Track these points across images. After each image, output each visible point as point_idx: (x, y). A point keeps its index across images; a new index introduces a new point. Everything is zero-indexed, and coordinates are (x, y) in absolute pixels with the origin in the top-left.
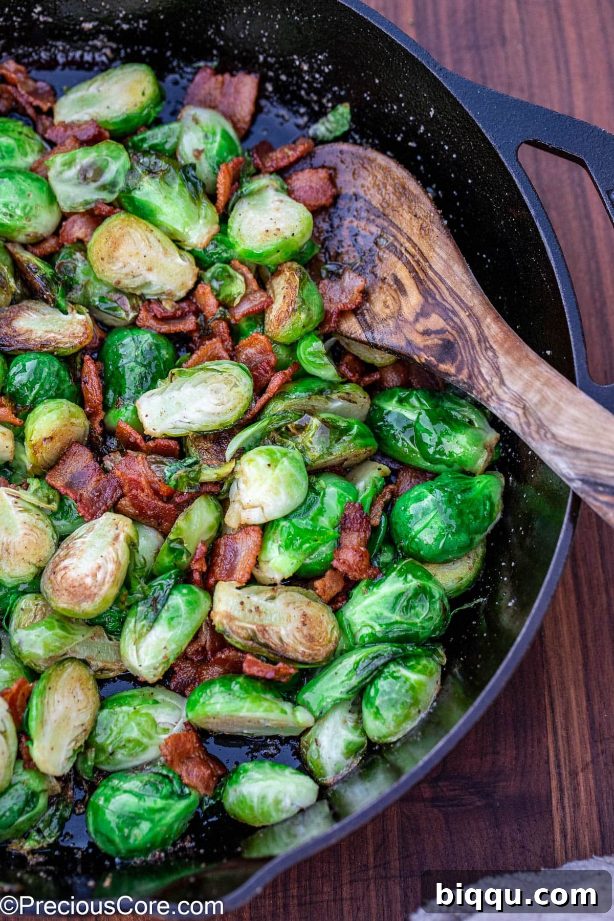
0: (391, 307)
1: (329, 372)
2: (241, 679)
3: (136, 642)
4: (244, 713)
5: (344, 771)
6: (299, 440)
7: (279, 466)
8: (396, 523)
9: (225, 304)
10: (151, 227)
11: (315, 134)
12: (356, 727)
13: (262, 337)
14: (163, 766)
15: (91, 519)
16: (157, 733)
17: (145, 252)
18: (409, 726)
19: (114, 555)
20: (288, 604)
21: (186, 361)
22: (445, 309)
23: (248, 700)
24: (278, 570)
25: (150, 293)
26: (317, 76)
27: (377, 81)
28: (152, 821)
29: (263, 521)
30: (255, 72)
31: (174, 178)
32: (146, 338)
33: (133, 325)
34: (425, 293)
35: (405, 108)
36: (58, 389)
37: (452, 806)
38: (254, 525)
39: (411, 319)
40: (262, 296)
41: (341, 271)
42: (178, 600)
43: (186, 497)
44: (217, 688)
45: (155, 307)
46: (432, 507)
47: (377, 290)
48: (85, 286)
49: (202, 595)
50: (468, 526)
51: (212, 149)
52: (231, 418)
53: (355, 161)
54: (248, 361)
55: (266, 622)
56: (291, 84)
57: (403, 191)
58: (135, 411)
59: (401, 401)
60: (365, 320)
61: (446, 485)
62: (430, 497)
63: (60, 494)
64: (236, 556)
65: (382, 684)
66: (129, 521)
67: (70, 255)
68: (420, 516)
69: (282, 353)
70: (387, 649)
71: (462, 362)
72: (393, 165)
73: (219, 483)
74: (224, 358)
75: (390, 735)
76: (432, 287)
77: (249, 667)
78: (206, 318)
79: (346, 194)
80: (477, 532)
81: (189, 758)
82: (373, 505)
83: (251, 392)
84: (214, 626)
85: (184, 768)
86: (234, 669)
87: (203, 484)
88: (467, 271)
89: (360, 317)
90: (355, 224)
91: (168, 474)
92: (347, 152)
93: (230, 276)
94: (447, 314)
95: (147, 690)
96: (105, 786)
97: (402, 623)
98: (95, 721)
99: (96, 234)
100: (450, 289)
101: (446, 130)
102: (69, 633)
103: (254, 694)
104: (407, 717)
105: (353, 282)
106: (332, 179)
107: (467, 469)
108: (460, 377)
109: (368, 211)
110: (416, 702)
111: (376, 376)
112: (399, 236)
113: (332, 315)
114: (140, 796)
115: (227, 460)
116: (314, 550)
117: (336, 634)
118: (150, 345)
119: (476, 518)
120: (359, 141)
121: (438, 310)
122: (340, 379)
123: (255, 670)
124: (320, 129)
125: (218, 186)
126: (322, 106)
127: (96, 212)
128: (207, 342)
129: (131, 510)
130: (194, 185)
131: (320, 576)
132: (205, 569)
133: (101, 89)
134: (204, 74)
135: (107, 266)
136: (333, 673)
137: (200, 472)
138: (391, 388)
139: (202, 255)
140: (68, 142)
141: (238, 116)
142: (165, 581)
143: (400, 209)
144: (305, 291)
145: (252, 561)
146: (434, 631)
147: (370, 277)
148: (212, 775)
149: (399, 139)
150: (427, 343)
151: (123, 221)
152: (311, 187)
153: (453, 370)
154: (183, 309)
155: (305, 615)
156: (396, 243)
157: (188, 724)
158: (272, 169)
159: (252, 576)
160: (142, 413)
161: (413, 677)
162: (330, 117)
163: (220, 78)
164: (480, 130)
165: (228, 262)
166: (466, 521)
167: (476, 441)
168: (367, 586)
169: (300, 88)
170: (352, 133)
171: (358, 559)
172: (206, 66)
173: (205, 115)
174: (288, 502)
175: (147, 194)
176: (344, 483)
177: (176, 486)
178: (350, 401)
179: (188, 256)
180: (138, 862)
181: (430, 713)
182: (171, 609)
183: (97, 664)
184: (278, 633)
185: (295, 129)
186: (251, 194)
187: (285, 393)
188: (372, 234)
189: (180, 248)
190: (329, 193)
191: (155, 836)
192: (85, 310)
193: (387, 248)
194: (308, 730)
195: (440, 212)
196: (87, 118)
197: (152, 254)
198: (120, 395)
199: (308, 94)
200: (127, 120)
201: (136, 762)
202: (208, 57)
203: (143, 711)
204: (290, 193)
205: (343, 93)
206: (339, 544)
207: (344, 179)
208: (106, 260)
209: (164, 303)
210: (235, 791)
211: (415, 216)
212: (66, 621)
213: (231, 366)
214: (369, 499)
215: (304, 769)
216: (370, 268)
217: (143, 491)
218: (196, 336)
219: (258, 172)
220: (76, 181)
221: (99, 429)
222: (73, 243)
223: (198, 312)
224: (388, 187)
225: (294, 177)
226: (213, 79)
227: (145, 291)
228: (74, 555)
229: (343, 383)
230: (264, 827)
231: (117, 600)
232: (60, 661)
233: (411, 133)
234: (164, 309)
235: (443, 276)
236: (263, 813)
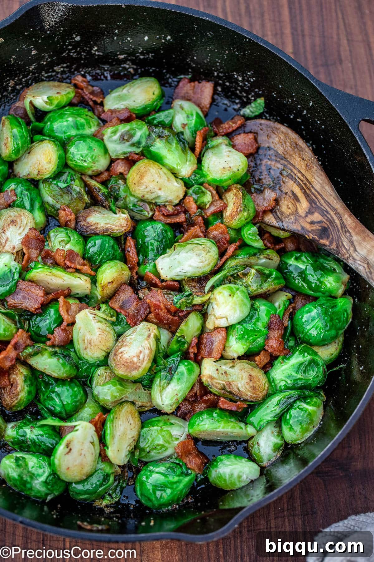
0: (292, 208)
1: (259, 244)
2: (218, 411)
3: (161, 392)
4: (220, 429)
5: (273, 459)
6: (244, 281)
7: (235, 296)
8: (297, 325)
9: (201, 207)
10: (161, 166)
11: (244, 114)
12: (278, 435)
13: (222, 226)
14: (176, 458)
15: (134, 326)
16: (172, 440)
17: (158, 180)
18: (308, 435)
19: (148, 345)
20: (241, 370)
21: (181, 239)
22: (322, 210)
23: (223, 422)
24: (236, 352)
25: (160, 201)
26: (246, 83)
27: (280, 87)
28: (171, 488)
29: (227, 325)
30: (211, 81)
31: (172, 140)
32: (159, 226)
33: (151, 219)
34: (311, 201)
35: (296, 101)
36: (113, 255)
37: (327, 476)
38: (223, 327)
39: (303, 215)
40: (221, 203)
41: (262, 189)
42: (182, 368)
43: (185, 313)
44: (205, 416)
45: (163, 209)
46: (316, 317)
47: (283, 199)
48: (125, 198)
49: (195, 366)
50: (336, 326)
51: (191, 123)
52: (207, 269)
53: (269, 129)
54: (214, 238)
55: (230, 380)
56: (232, 87)
57: (296, 146)
58: (155, 266)
59: (297, 259)
60: (277, 216)
61: (323, 304)
62: (315, 311)
63: (117, 312)
64: (212, 344)
65: (293, 412)
66: (156, 327)
67: (116, 181)
68: (310, 321)
69: (233, 234)
70: (295, 393)
71: (333, 238)
72: (289, 131)
73: (202, 305)
74: (201, 237)
75: (298, 440)
76: (314, 198)
77: (223, 404)
78: (190, 215)
79: (263, 147)
80: (340, 329)
81: (190, 454)
82: (284, 315)
83: (218, 255)
84: (203, 383)
85: (188, 459)
86: (213, 405)
87: (193, 305)
88: (333, 190)
89: (274, 214)
90: (269, 163)
91: (176, 301)
92: (264, 124)
93: (203, 192)
94: (323, 213)
95: (166, 417)
96: (146, 470)
97: (302, 379)
98: (139, 435)
99: (131, 171)
100: (323, 199)
101: (319, 113)
102: (124, 387)
103: (225, 419)
104: (307, 430)
105: (270, 195)
106: (256, 139)
107: (333, 295)
108: (332, 247)
109: (276, 156)
110: (312, 422)
111: (282, 245)
112: (294, 170)
113: (259, 213)
114: (165, 475)
115: (206, 292)
116: (254, 340)
117: (267, 385)
118: (162, 230)
119: (340, 322)
120: (268, 118)
121: (318, 210)
122: (264, 248)
123: (226, 406)
124: (247, 111)
125: (196, 143)
126: (248, 99)
127: (130, 158)
128: (192, 228)
129: (155, 321)
130: (184, 143)
131: (258, 354)
132: (196, 352)
133: (130, 91)
134: (184, 82)
135: (137, 188)
136: (266, 406)
137: (193, 299)
138: (290, 251)
139: (187, 181)
140: (114, 120)
141: (203, 105)
142: (175, 358)
143: (294, 155)
144: (246, 200)
145: (222, 347)
146: (319, 383)
147: (278, 192)
148: (202, 463)
149: (292, 117)
150: (313, 228)
151: (146, 163)
152: (245, 143)
153: (327, 243)
154: (178, 210)
155: (250, 375)
156: (292, 174)
157: (189, 435)
158: (223, 134)
159: (222, 355)
160: (159, 267)
161: (310, 408)
162: (253, 105)
163: (192, 84)
164: (338, 114)
165: (201, 184)
166: (335, 323)
167: (338, 280)
168: (283, 359)
169: (237, 89)
170: (265, 114)
171: (278, 345)
172: (185, 78)
173: (187, 105)
174: (241, 315)
175: (159, 149)
176: (269, 304)
177: (180, 307)
178: (269, 259)
179: (180, 181)
180: (164, 510)
181: (319, 428)
182: (180, 374)
183: (139, 403)
184: (237, 385)
185: (233, 111)
186: (213, 147)
187: (236, 255)
188: (279, 168)
189: (176, 177)
190: (255, 147)
191: (174, 497)
192: (125, 211)
193: (287, 176)
194: (253, 437)
195: (317, 157)
196: (122, 107)
197: (161, 181)
198: (146, 257)
199: (241, 92)
200: (144, 108)
201: (161, 457)
202: (186, 73)
203: (165, 429)
204: (234, 146)
205: (260, 92)
206: (268, 337)
207: (262, 139)
208: (137, 184)
209: (168, 207)
210: (216, 471)
211: (303, 159)
212: (122, 381)
213: (206, 241)
214: (282, 313)
215: (251, 458)
216: (278, 186)
217: (161, 310)
218: (185, 225)
219: (216, 135)
220: (118, 141)
221: (136, 276)
222: (117, 175)
223: (186, 212)
224: (287, 143)
225: (235, 138)
226: (189, 85)
227: (157, 201)
228: (126, 345)
229: (266, 249)
230: (232, 490)
231: (150, 369)
232: (120, 403)
233: (299, 114)
234: (168, 210)
235: (320, 192)
236: (231, 483)
